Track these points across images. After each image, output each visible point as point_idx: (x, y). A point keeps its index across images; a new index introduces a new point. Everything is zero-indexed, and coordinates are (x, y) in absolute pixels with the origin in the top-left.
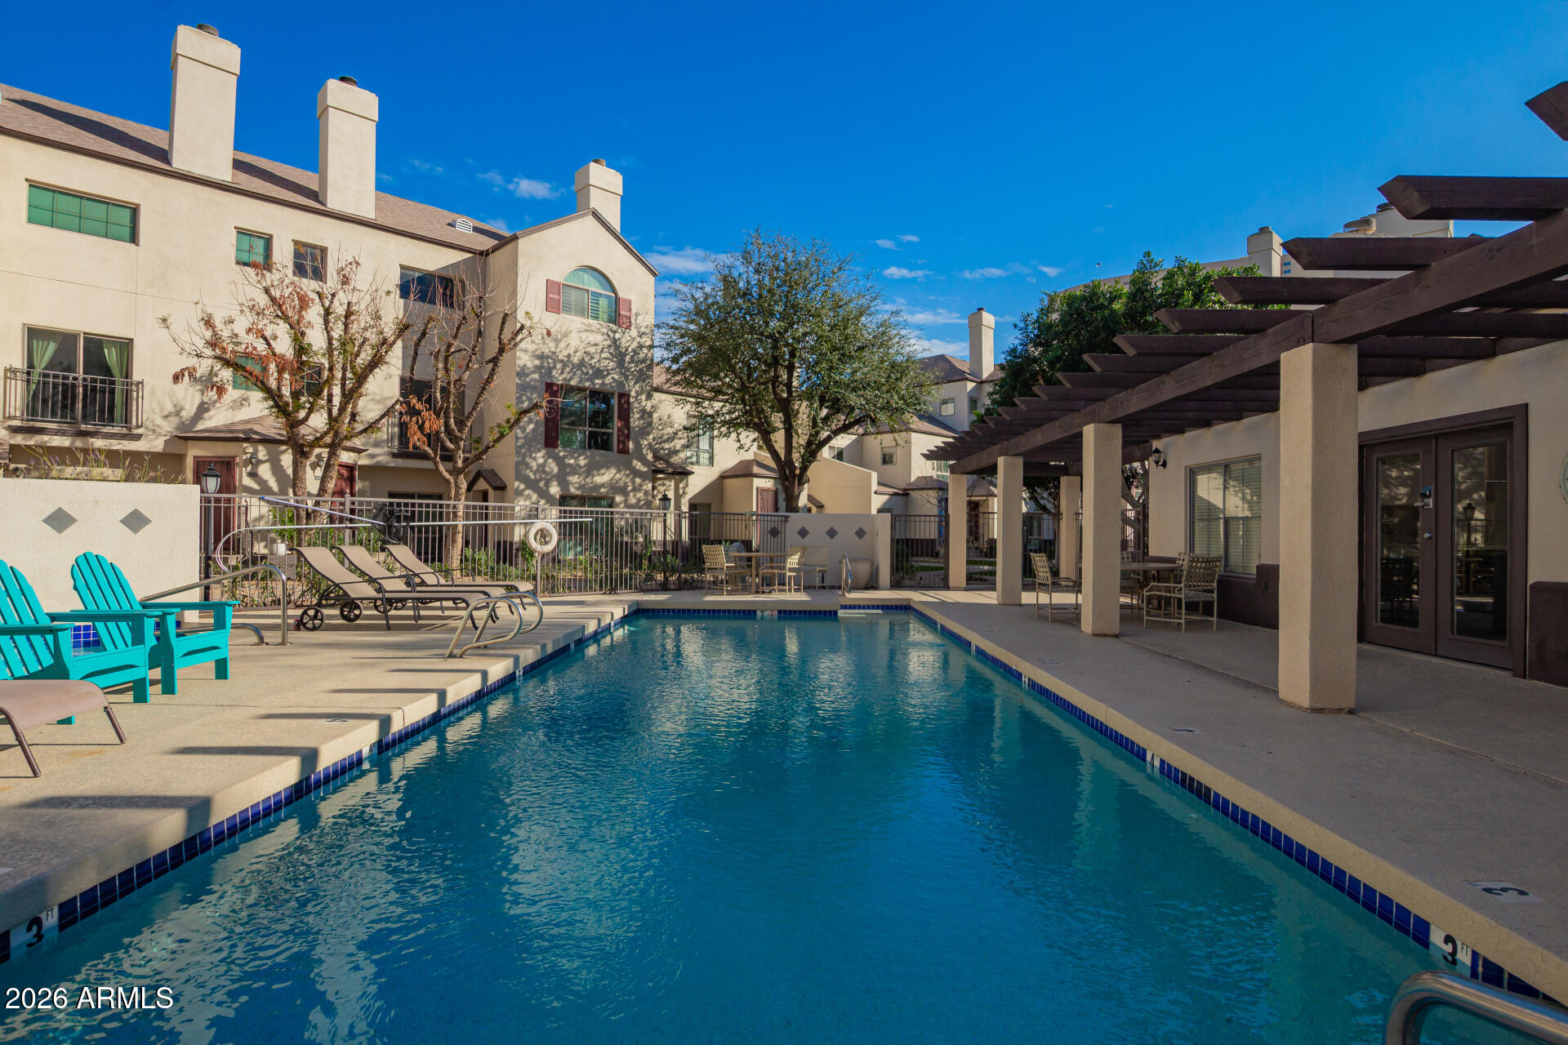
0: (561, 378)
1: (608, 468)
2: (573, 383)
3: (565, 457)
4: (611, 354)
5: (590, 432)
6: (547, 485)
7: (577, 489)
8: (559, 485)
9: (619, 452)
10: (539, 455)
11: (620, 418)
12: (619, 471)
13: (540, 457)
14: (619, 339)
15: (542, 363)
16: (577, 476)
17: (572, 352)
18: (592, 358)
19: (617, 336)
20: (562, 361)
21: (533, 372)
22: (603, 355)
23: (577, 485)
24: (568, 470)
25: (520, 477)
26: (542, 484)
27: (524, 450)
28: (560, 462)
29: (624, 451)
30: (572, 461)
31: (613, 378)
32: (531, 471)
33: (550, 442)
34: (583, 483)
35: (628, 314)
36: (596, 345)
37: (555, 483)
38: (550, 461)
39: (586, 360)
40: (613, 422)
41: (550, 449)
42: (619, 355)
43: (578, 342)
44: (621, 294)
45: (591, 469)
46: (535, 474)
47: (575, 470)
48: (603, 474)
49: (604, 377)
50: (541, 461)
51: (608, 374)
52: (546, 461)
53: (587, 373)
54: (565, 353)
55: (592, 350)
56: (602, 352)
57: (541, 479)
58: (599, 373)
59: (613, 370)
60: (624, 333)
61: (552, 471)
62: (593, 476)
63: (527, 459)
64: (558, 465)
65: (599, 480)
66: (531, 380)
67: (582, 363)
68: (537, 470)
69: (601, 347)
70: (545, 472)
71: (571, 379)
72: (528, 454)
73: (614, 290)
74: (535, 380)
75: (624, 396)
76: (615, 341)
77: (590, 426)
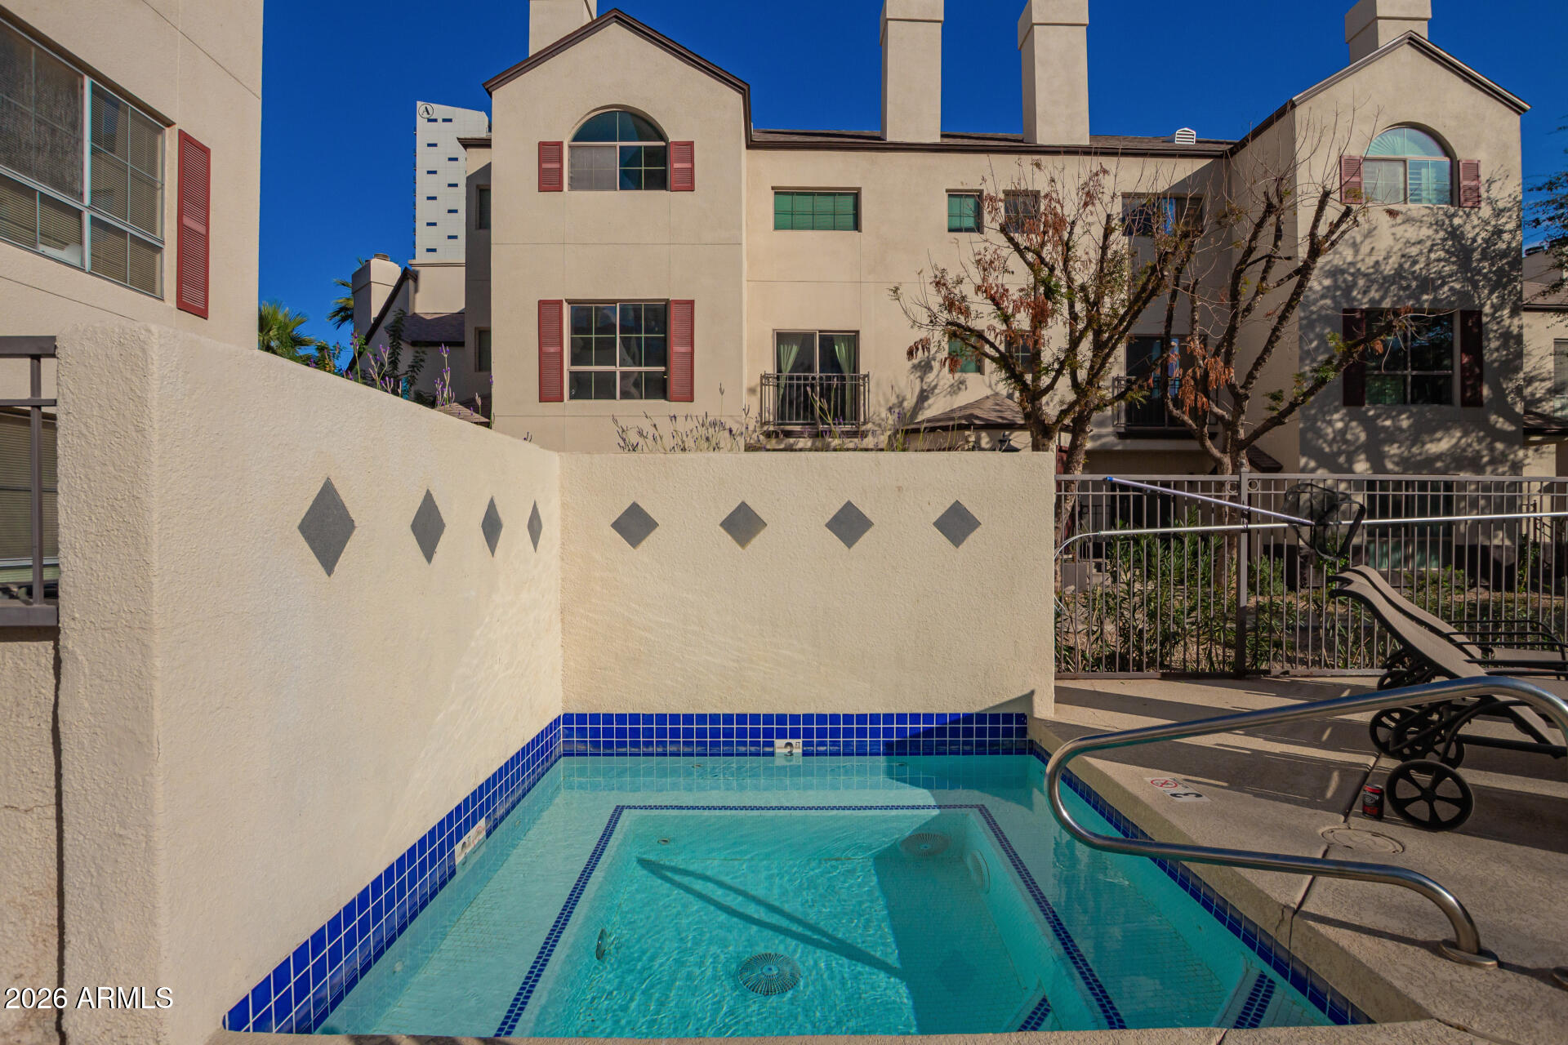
0: (1365, 300)
1: (1447, 429)
2: (1386, 304)
3: (1377, 416)
4: (1447, 252)
5: (1413, 377)
6: (1351, 461)
7: (1397, 464)
8: (1368, 460)
9: (1465, 403)
10: (1336, 416)
11: (1464, 350)
12: (1466, 434)
13: (1338, 420)
14: (1460, 226)
15: (1335, 281)
16: (1396, 445)
17: (1381, 258)
18: (1415, 262)
19: (1457, 221)
20: (1365, 275)
21: (1323, 297)
22: (1433, 256)
23: (1396, 459)
24: (1382, 435)
25: (1308, 449)
26: (1342, 459)
27: (1313, 412)
28: (1369, 424)
29: (1473, 401)
30: (1388, 423)
31: (1451, 289)
32: (1325, 441)
33: (1353, 397)
34: (1406, 454)
35: (1473, 183)
36: (1420, 242)
37: (1363, 457)
38: (1354, 424)
39: (1407, 266)
40: (1451, 357)
41: (1354, 408)
42: (1460, 250)
43: (1390, 242)
44: (1462, 155)
45: (1420, 432)
46: (1330, 445)
47: (1392, 436)
48: (1440, 440)
49: (1436, 289)
50: (1339, 425)
51: (1444, 284)
52: (1346, 426)
53: (1408, 287)
54: (1370, 261)
55: (1414, 251)
56: (1430, 251)
57: (1340, 453)
58: (1426, 284)
59: (1451, 276)
60: (1468, 215)
61: (1358, 438)
62: (1423, 444)
63: (1319, 424)
64: (1366, 429)
65: (1433, 448)
66: (1322, 307)
67: (1399, 272)
68: (1334, 439)
69: (1429, 243)
70: (1346, 442)
71: (1383, 298)
72: (1320, 416)
73: (1446, 149)
74: (1328, 308)
75: (1472, 318)
76: (1455, 234)
77: (1413, 369)
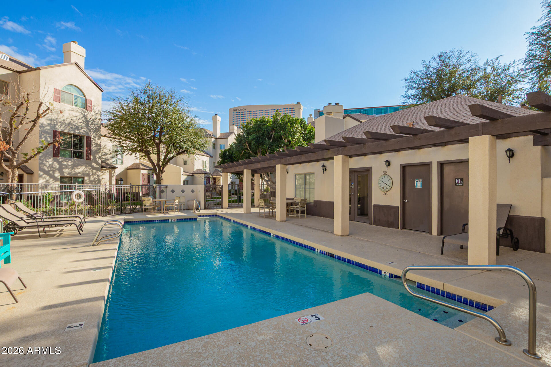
0: (60, 129)
1: (81, 166)
2: (66, 131)
3: (62, 161)
4: (83, 121)
5: (73, 151)
6: (54, 172)
7: (68, 174)
8: (59, 173)
9: (87, 159)
10: (50, 160)
11: (87, 147)
12: (86, 167)
13: (50, 161)
14: (86, 115)
15: (51, 122)
16: (67, 169)
17: (65, 119)
18: (74, 122)
19: (86, 114)
20: (61, 122)
21: (46, 126)
22: (79, 121)
23: (67, 173)
24: (63, 167)
25: (41, 169)
26: (51, 172)
27: (42, 158)
28: (60, 163)
29: (88, 159)
30: (65, 163)
31: (84, 130)
32: (46, 167)
33: (56, 155)
34: (70, 172)
35: (90, 105)
36: (76, 117)
37: (57, 172)
38: (55, 163)
39: (72, 122)
40: (84, 148)
41: (55, 158)
42: (87, 122)
43: (68, 115)
44: (87, 97)
45: (74, 166)
46: (48, 168)
47: (66, 167)
48: (80, 168)
49: (79, 130)
50: (51, 163)
51: (82, 129)
52: (53, 163)
53: (72, 128)
54: (62, 119)
55: (74, 118)
56: (79, 119)
57: (50, 171)
58: (77, 128)
59: (84, 127)
60: (88, 113)
61: (56, 167)
62: (75, 169)
63: (44, 162)
65: (77, 171)
66: (46, 129)
67: (70, 124)
68: (49, 166)
69: (78, 118)
70: (52, 167)
71: (64, 130)
72: (45, 160)
73: (84, 96)
74: (48, 130)
75: (88, 138)
76: (85, 116)
77: (73, 149)
